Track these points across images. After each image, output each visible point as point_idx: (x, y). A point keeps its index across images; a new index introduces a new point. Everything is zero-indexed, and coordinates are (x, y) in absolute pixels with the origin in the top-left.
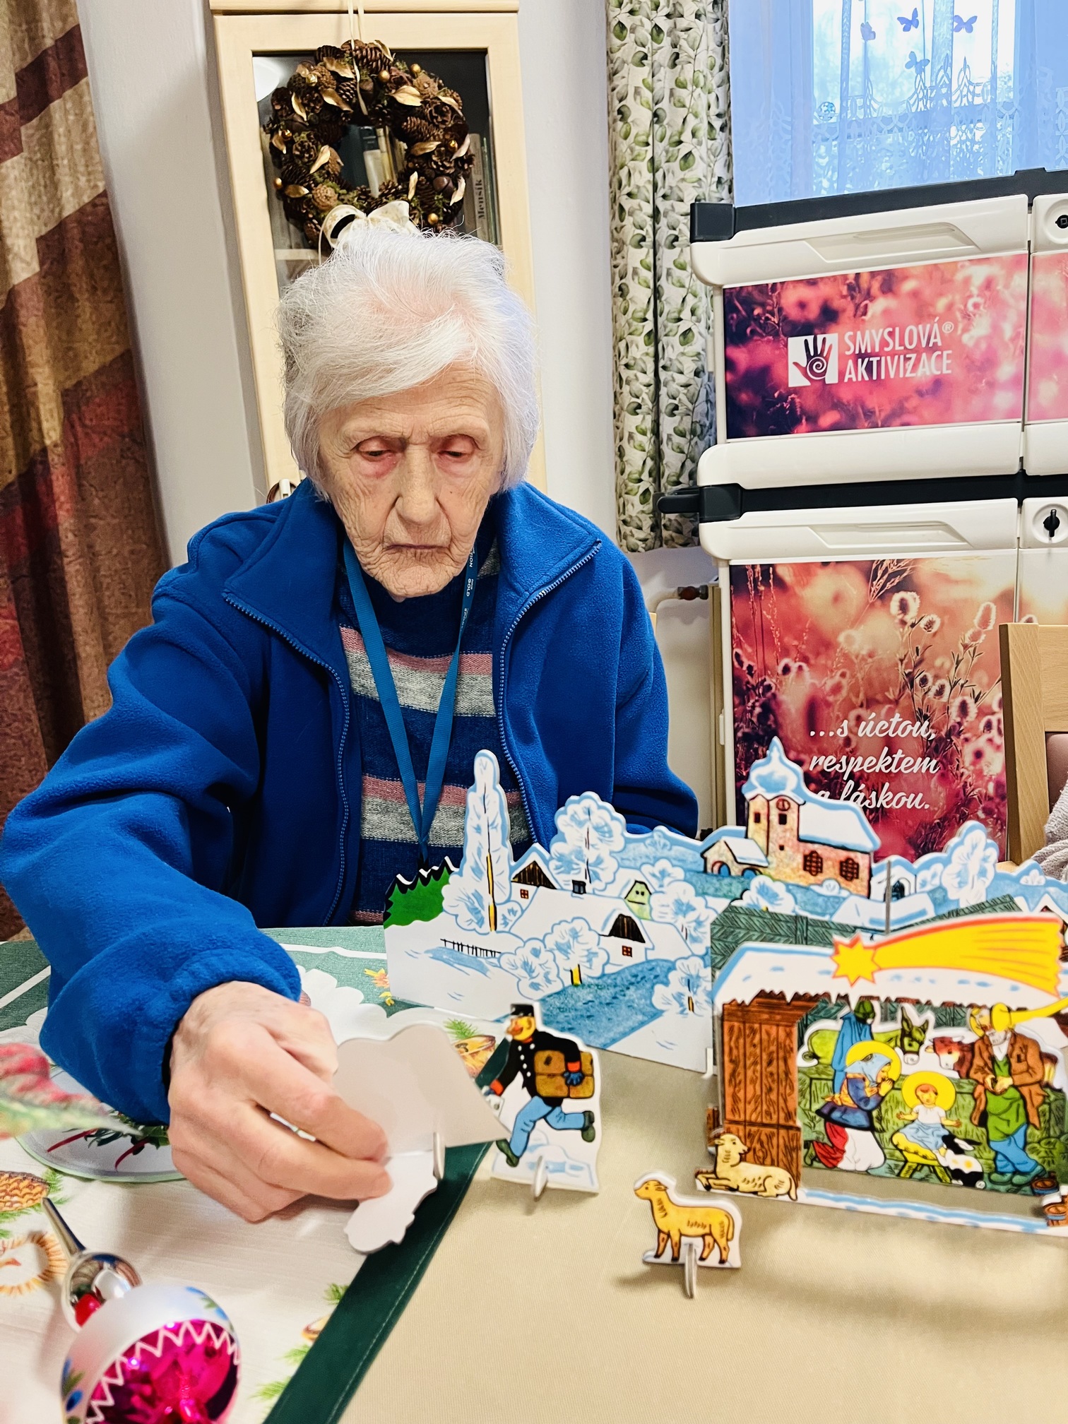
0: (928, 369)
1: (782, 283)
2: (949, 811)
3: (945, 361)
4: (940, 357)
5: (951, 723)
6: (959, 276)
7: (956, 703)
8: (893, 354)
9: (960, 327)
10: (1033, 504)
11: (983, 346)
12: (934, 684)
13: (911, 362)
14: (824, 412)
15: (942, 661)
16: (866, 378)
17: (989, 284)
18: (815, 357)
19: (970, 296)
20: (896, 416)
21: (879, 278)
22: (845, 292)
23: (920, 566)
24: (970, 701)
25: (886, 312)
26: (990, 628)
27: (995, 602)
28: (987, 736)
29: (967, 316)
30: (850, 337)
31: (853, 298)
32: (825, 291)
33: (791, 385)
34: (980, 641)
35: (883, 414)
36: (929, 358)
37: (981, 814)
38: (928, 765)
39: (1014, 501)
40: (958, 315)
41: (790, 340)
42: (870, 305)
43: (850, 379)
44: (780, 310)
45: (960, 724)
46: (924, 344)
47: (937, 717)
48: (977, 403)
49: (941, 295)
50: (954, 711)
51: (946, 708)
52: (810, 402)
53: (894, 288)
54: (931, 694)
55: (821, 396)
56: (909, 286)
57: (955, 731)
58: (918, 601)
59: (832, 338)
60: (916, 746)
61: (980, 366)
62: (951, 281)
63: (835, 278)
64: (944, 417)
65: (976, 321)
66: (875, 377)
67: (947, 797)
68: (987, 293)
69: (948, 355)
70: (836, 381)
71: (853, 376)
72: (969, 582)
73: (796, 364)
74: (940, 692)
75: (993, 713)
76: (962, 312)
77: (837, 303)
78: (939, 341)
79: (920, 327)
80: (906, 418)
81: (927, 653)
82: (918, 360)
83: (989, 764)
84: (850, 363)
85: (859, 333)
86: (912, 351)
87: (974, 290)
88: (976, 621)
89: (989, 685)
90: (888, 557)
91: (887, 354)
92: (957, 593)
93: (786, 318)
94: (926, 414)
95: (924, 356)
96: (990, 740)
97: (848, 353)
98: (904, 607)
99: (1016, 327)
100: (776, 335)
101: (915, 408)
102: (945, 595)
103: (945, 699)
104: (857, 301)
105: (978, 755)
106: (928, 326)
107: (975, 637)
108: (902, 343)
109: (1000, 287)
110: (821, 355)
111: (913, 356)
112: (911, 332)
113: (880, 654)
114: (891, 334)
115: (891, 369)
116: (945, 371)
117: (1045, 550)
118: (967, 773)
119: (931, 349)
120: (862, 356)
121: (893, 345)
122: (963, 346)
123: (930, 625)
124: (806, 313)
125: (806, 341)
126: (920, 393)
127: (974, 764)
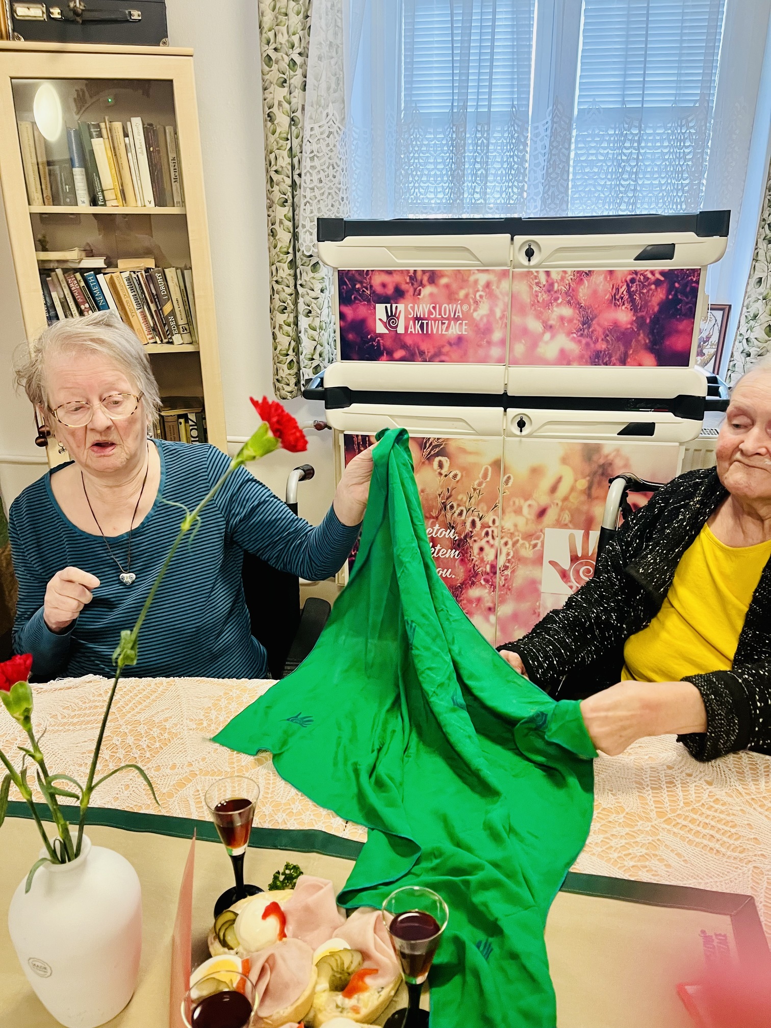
0: (454, 330)
1: (372, 271)
2: (466, 580)
3: (464, 327)
4: (461, 324)
5: (467, 531)
6: (472, 279)
7: (470, 519)
8: (435, 320)
9: (472, 308)
10: (512, 412)
11: (485, 320)
12: (457, 509)
13: (446, 325)
14: (397, 350)
15: (462, 497)
16: (420, 332)
17: (488, 285)
18: (392, 317)
19: (478, 291)
20: (436, 356)
21: (427, 274)
22: (408, 280)
23: (450, 442)
24: (477, 520)
25: (431, 295)
26: (488, 480)
27: (491, 465)
28: (486, 539)
29: (476, 302)
31: (413, 284)
32: (397, 278)
33: (378, 332)
34: (483, 487)
35: (430, 355)
36: (455, 324)
37: (483, 582)
38: (453, 554)
39: (502, 409)
40: (471, 301)
41: (377, 305)
42: (422, 289)
43: (411, 332)
44: (371, 287)
45: (471, 532)
46: (452, 316)
47: (459, 528)
48: (481, 352)
49: (461, 288)
50: (468, 524)
51: (464, 523)
52: (388, 343)
53: (436, 281)
54: (456, 515)
55: (394, 341)
56: (444, 281)
57: (468, 536)
58: (449, 462)
59: (401, 307)
60: (448, 543)
61: (485, 331)
62: (467, 281)
63: (402, 271)
64: (463, 359)
65: (481, 305)
66: (425, 332)
67: (464, 572)
68: (487, 290)
70: (403, 332)
71: (413, 330)
72: (476, 453)
73: (380, 319)
74: (461, 514)
75: (490, 527)
76: (473, 300)
77: (404, 287)
78: (460, 314)
80: (443, 358)
81: (453, 492)
82: (449, 324)
83: (487, 555)
84: (411, 322)
85: (416, 306)
86: (446, 319)
87: (481, 288)
88: (481, 476)
89: (488, 512)
90: (432, 436)
91: (433, 319)
92: (471, 459)
93: (374, 292)
94: (454, 356)
95: (452, 322)
96: (488, 542)
97: (410, 316)
98: (441, 465)
99: (503, 311)
100: (369, 301)
101: (448, 352)
102: (464, 460)
103: (463, 517)
104: (415, 286)
105: (481, 549)
106: (455, 306)
107: (480, 484)
108: (440, 314)
109: (494, 287)
110: (395, 316)
111: (447, 322)
112: (445, 307)
113: (428, 491)
114: (434, 308)
115: (435, 328)
116: (464, 333)
117: (518, 439)
118: (475, 559)
119: (457, 319)
120: (418, 319)
121: (435, 314)
122: (473, 319)
123: (455, 476)
124: (386, 290)
125: (386, 307)
126: (450, 344)
127: (479, 554)
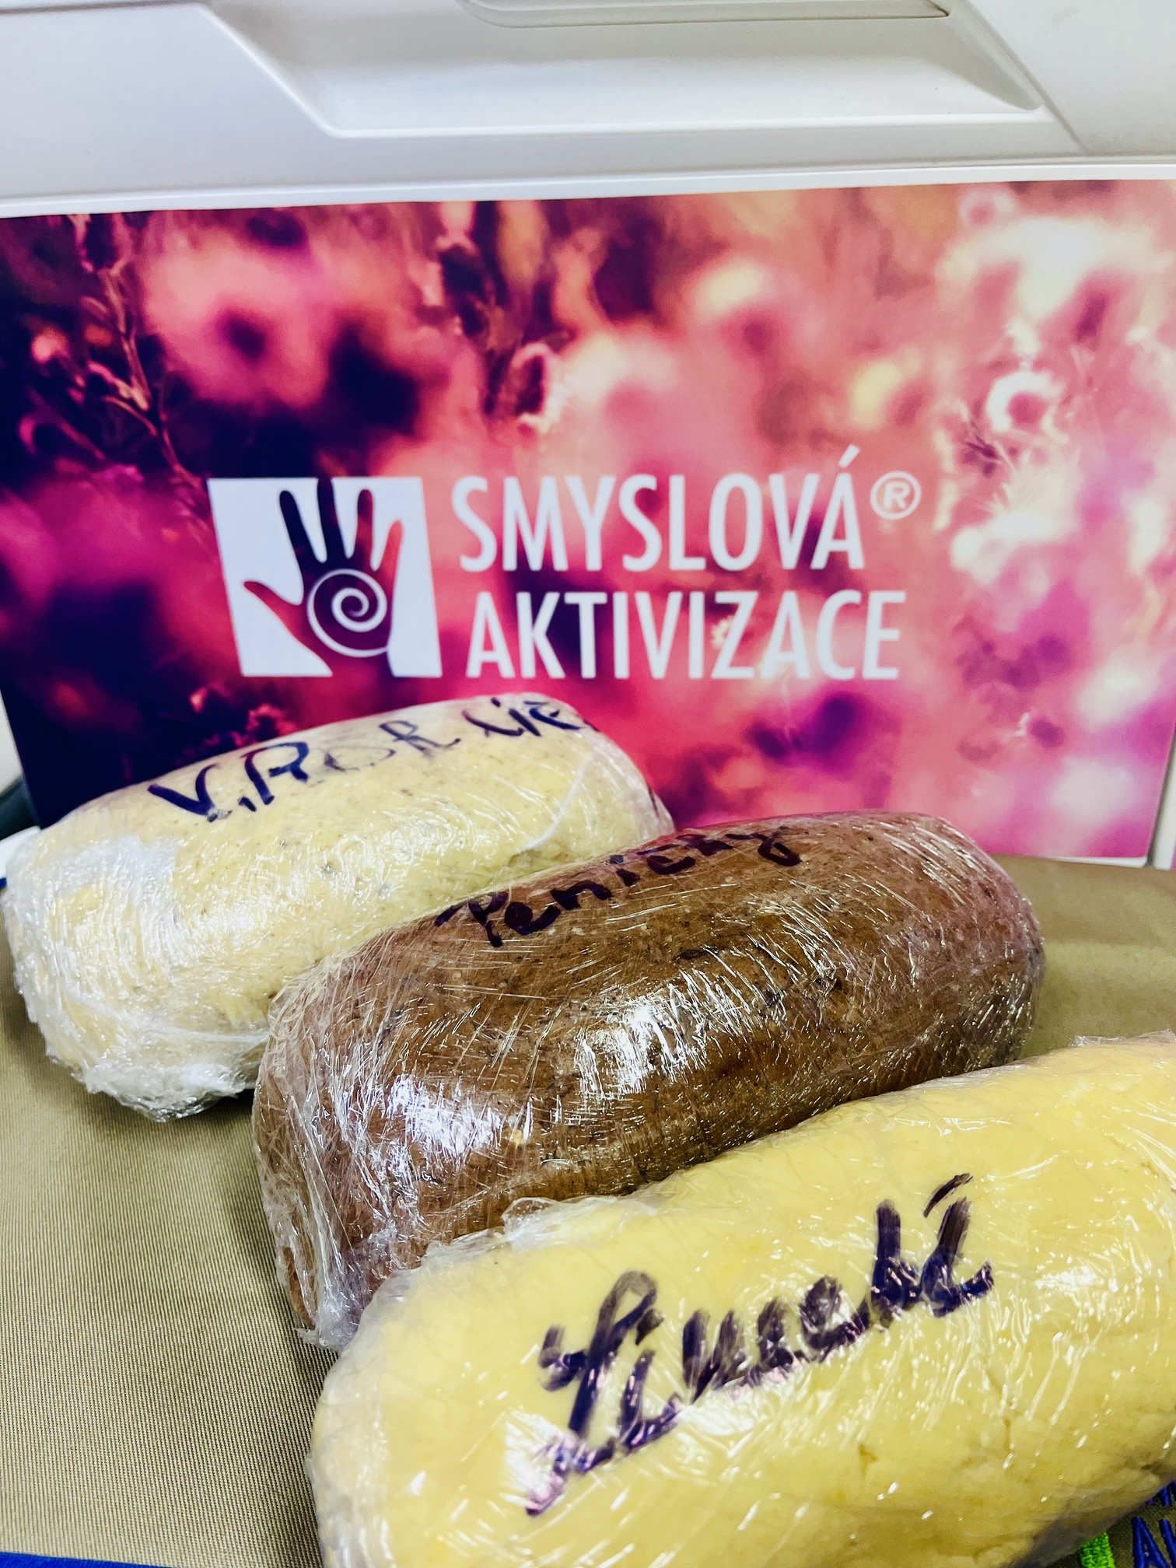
0: (804, 655)
3: (876, 633)
4: (854, 613)
6: (961, 263)
9: (949, 496)
13: (737, 624)
16: (555, 670)
17: (1092, 313)
19: (1004, 365)
21: (590, 238)
22: (433, 294)
25: (626, 403)
29: (980, 453)
30: (474, 498)
32: (344, 276)
36: (810, 615)
40: (944, 447)
41: (225, 493)
42: (554, 365)
43: (490, 668)
44: (152, 348)
46: (790, 556)
49: (872, 346)
53: (661, 295)
56: (727, 289)
59: (397, 498)
65: (1019, 477)
66: (588, 669)
68: (1081, 357)
69: (889, 610)
70: (432, 670)
71: (500, 655)
73: (257, 589)
77: (407, 344)
78: (852, 546)
79: (777, 482)
82: (764, 618)
84: (486, 606)
85: (512, 486)
86: (740, 580)
91: (639, 581)
93: (181, 390)
95: (789, 602)
97: (473, 563)
100: (152, 461)
104: (492, 342)
109: (1140, 331)
110: (360, 561)
111: (746, 600)
112: (736, 500)
114: (652, 502)
115: (659, 642)
116: (873, 671)
119: (823, 579)
121: (662, 548)
122: (954, 580)
124: (268, 378)
125: (287, 503)
126: (770, 744)
